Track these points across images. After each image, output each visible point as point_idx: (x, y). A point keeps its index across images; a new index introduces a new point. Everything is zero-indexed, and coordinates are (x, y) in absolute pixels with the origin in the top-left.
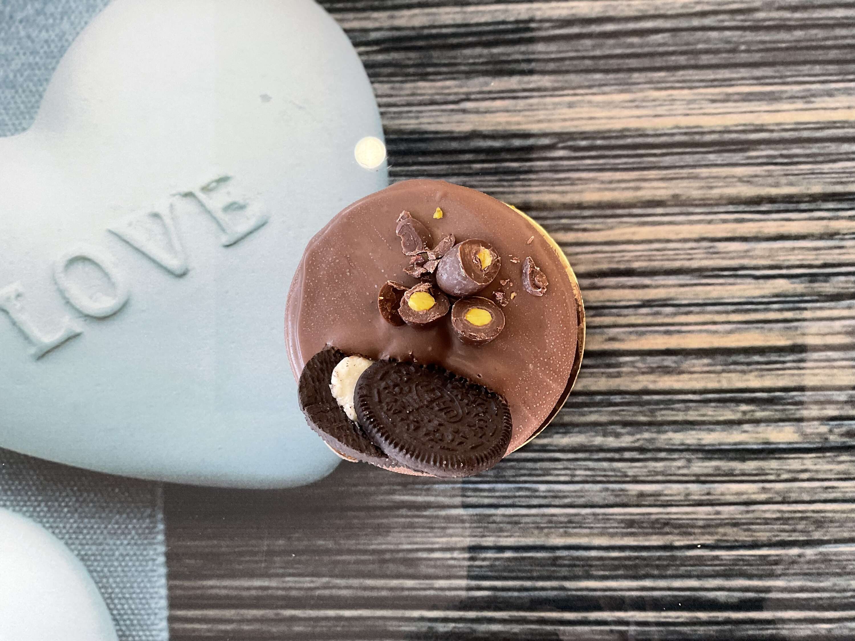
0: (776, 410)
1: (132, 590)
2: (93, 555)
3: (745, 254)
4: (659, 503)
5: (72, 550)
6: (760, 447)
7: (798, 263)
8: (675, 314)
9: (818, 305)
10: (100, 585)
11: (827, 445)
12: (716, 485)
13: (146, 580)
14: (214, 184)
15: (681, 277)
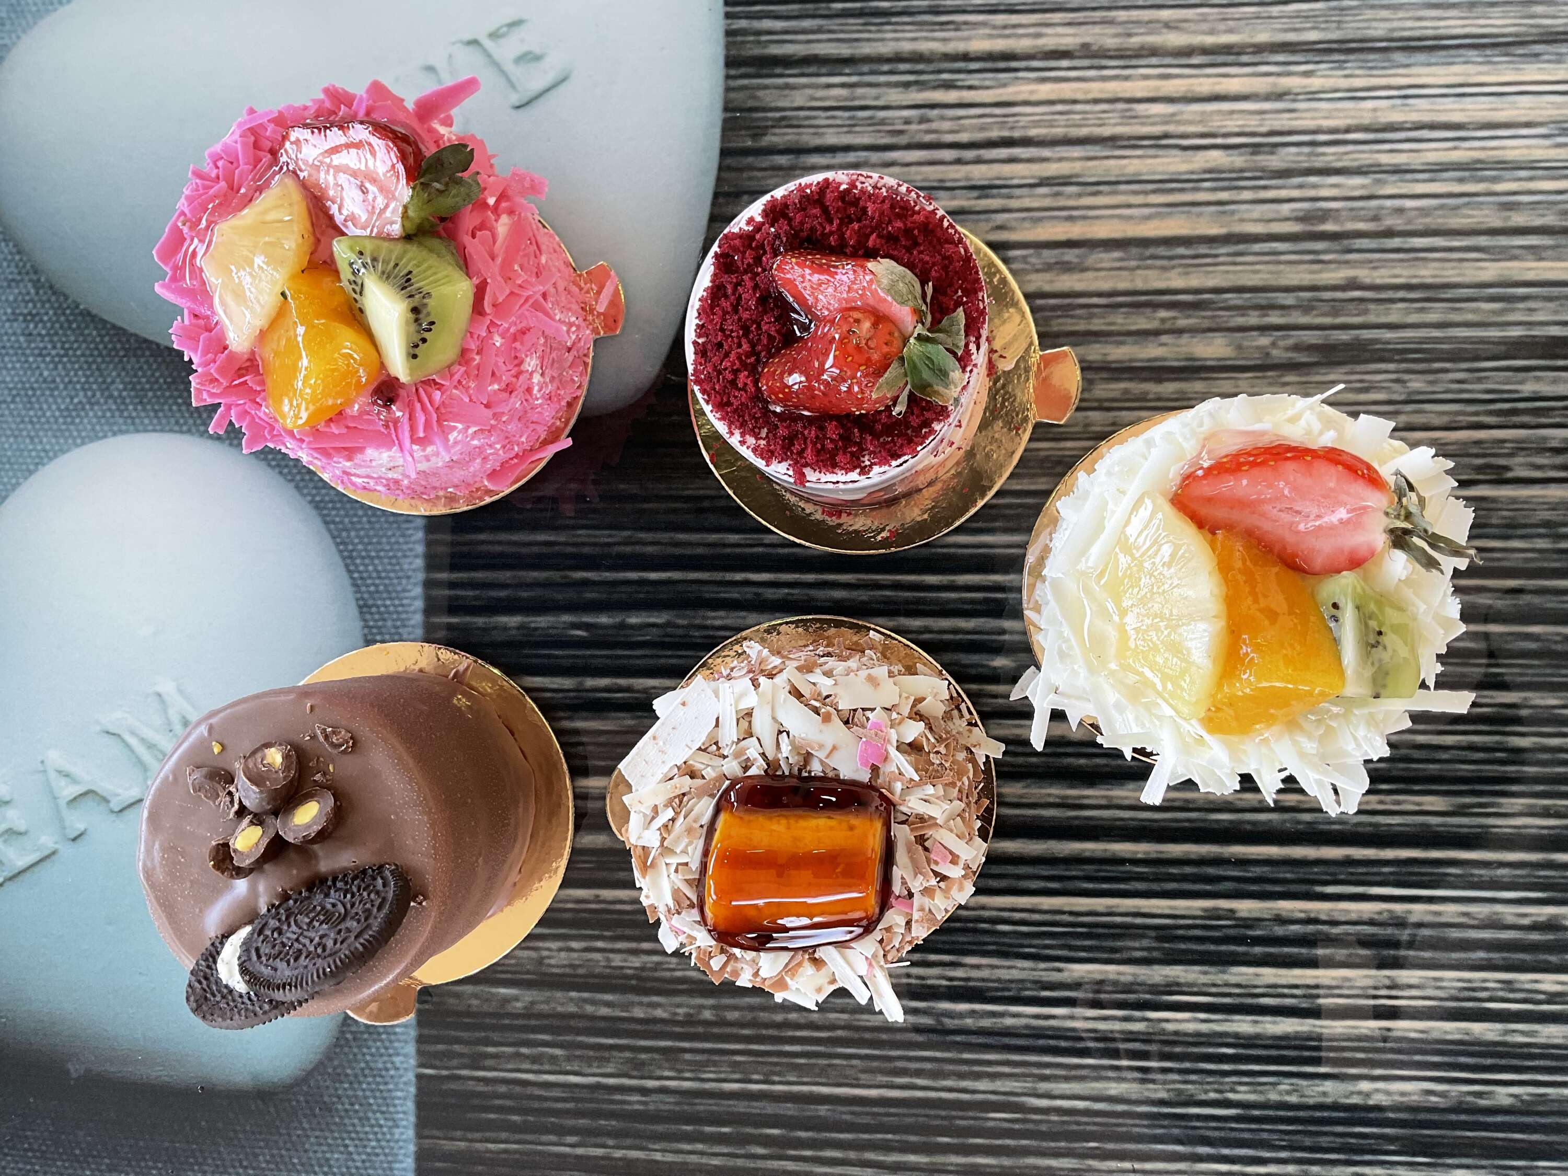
0: (1204, 317)
1: (379, 547)
2: (331, 501)
3: (1169, 119)
4: (1051, 436)
5: (304, 495)
6: (1182, 364)
7: (1237, 130)
8: (1080, 195)
9: (1262, 183)
10: (338, 540)
11: (1269, 362)
12: (1124, 413)
13: (398, 533)
14: (505, 29)
15: (1088, 147)
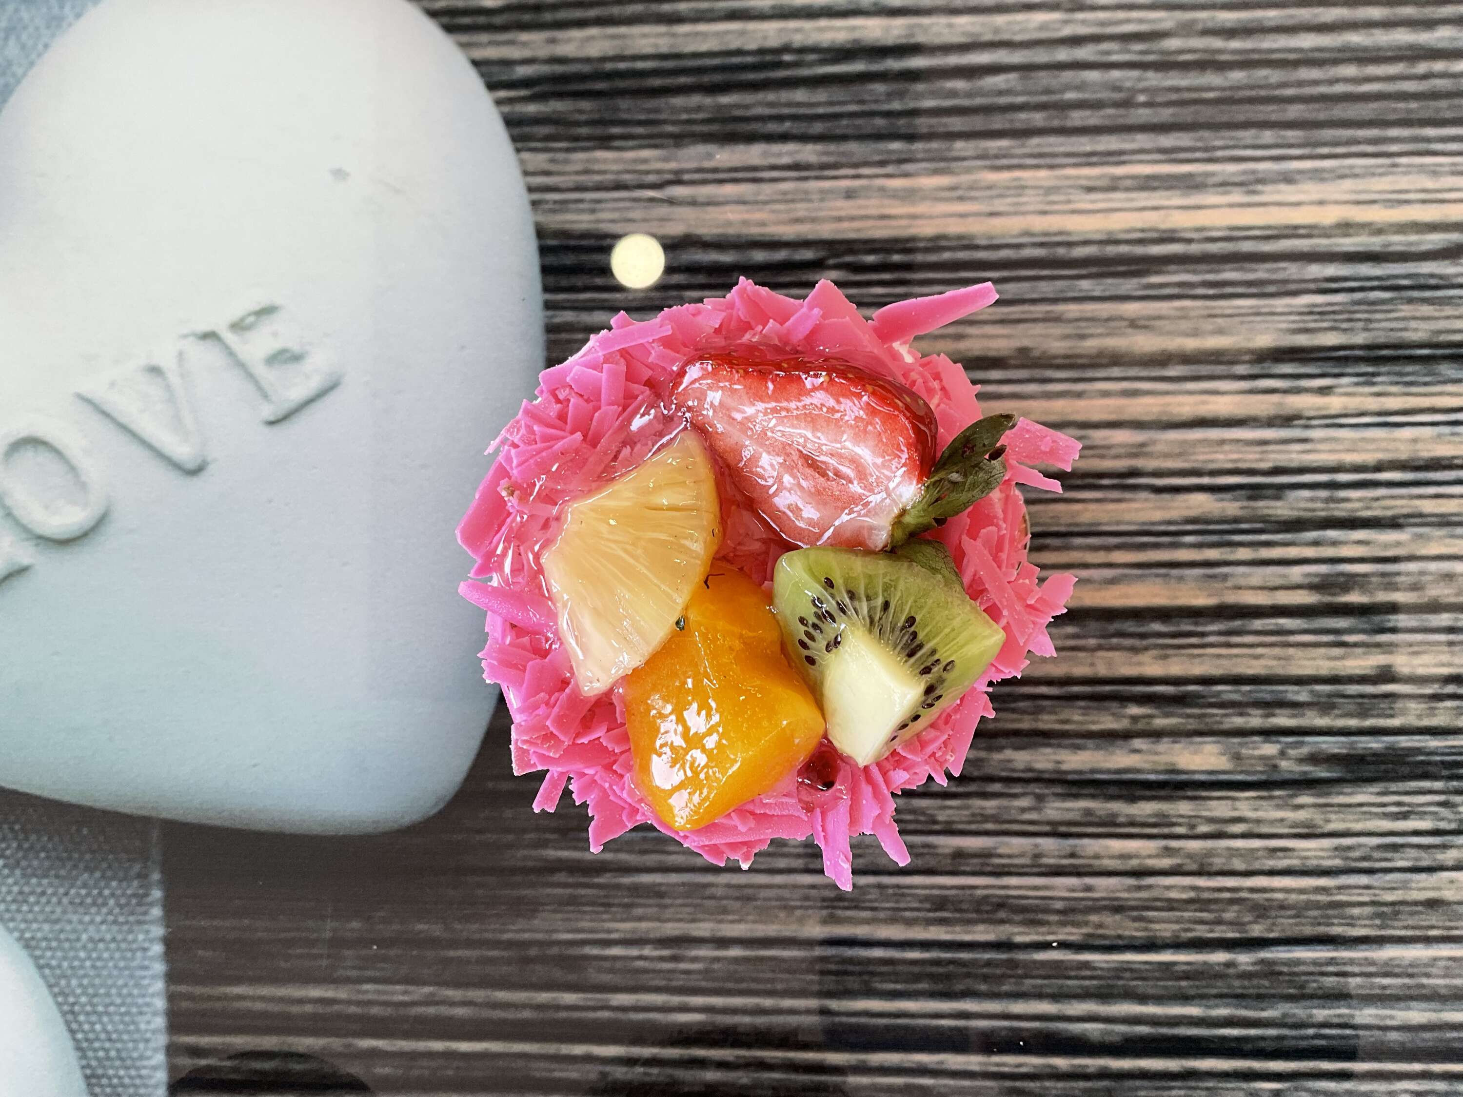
0: (1189, 716)
1: (107, 1000)
2: (45, 939)
3: (1138, 451)
4: (989, 869)
5: (10, 931)
6: (1162, 777)
7: (1229, 466)
9: (1264, 537)
10: (56, 990)
11: (1276, 777)
12: (1086, 841)
13: (131, 983)
14: (251, 319)
